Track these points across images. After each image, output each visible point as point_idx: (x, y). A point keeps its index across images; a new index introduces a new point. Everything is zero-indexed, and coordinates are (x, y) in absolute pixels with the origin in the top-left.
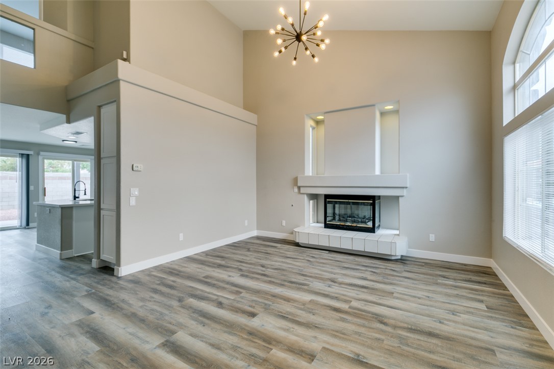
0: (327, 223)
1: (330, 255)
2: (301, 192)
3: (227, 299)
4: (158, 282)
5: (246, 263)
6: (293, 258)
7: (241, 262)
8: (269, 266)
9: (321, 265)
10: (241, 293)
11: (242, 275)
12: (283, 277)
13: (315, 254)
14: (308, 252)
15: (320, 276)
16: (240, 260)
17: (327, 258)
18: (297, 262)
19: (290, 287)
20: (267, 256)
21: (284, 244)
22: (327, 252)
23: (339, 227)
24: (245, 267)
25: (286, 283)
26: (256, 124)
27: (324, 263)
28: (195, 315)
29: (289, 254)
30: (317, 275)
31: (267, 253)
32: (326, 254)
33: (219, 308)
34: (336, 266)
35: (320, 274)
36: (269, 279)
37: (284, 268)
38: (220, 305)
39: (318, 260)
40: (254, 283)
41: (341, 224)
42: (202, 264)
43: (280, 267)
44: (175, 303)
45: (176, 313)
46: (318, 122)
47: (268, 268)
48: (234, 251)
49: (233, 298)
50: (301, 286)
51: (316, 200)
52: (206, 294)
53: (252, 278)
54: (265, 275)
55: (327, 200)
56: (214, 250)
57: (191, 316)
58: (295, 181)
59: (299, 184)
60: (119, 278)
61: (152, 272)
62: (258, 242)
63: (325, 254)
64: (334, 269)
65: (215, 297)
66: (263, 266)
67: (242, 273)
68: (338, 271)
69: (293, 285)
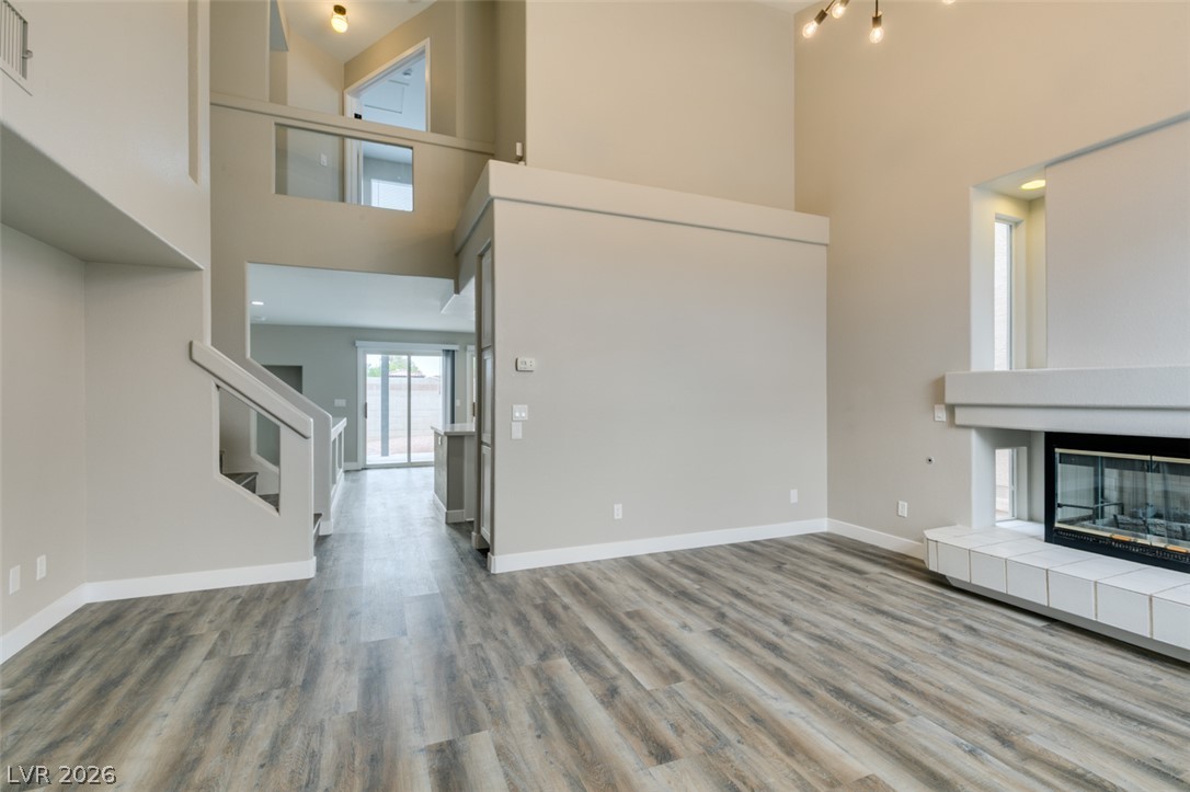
0: (1057, 525)
1: (1046, 637)
2: (958, 422)
3: (637, 684)
4: (539, 601)
5: (750, 602)
6: (894, 617)
7: (738, 595)
8: (805, 625)
9: (987, 664)
10: (677, 678)
11: (715, 633)
12: (823, 671)
13: (984, 622)
14: (965, 609)
15: (958, 702)
16: (740, 590)
17: (1029, 645)
18: (902, 631)
19: (825, 709)
20: (821, 593)
21: (895, 569)
22: (1040, 623)
23: (1110, 546)
24: (739, 611)
25: (821, 692)
26: (827, 242)
27: (1000, 661)
28: (543, 703)
29: (891, 602)
30: (946, 697)
31: (824, 586)
32: (1029, 630)
33: (602, 702)
34: (1049, 684)
35: (961, 696)
36: (779, 663)
37: (846, 642)
38: (610, 695)
39: (983, 645)
40: (731, 663)
41: (1116, 536)
42: (649, 581)
43: (835, 634)
44: (530, 658)
45: (515, 683)
46: (1031, 203)
47: (799, 629)
48: (742, 564)
49: (648, 688)
50: (863, 716)
51: (1024, 449)
52: (603, 656)
53: (735, 647)
54: (773, 648)
55: (1058, 451)
56: (696, 552)
57: (534, 700)
58: (938, 388)
59: (950, 398)
60: (489, 575)
61: (547, 576)
62: (821, 549)
63: (1029, 632)
64: (1033, 692)
65: (613, 670)
66: (786, 621)
67: (718, 625)
68: (1049, 704)
69: (840, 704)
